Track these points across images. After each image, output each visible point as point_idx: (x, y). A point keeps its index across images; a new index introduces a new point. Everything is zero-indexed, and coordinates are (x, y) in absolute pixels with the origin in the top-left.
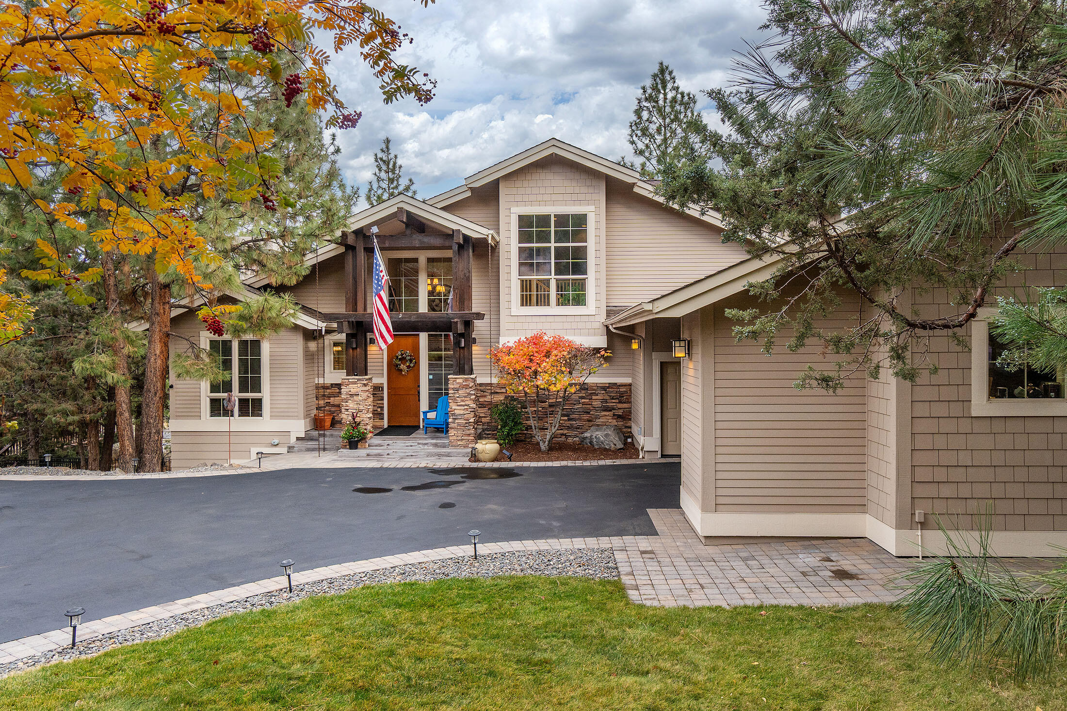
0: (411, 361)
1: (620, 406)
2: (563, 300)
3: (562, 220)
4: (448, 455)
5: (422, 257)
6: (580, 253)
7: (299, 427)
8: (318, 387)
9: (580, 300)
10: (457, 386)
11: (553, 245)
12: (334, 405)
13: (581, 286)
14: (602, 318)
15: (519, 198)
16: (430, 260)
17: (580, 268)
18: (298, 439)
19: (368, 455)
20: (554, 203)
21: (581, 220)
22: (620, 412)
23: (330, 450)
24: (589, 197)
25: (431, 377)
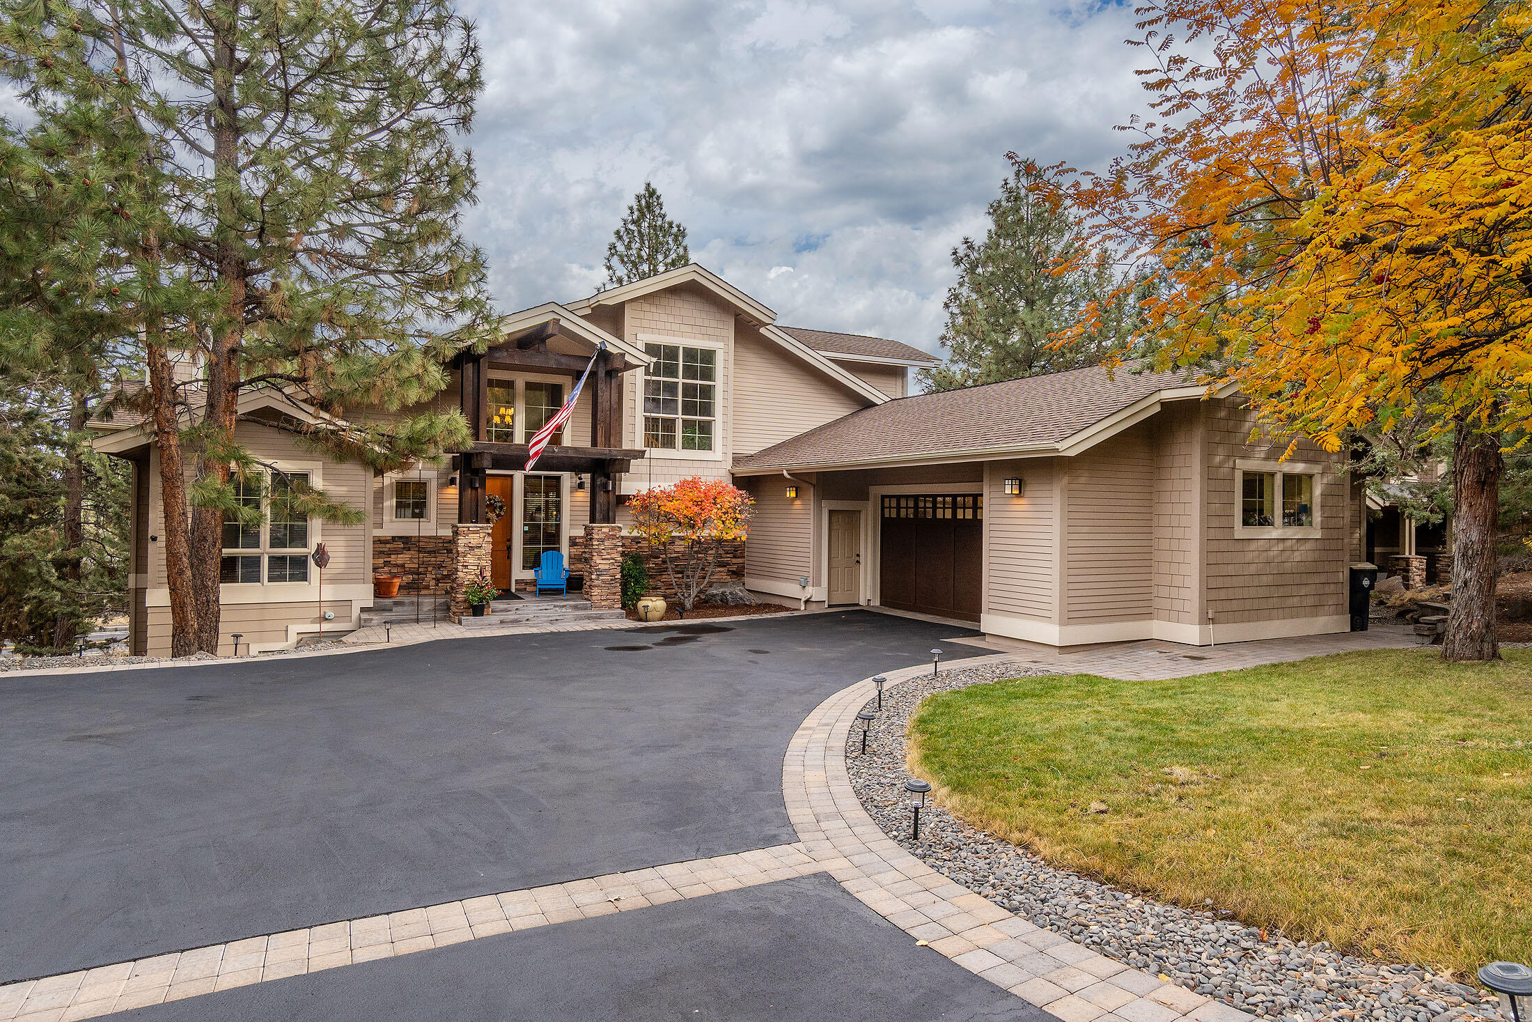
0: (501, 508)
1: (734, 561)
2: (689, 444)
3: (690, 353)
4: (600, 617)
5: (520, 380)
6: (707, 392)
7: (363, 595)
8: (378, 541)
9: (706, 445)
10: (602, 536)
11: (680, 380)
12: (397, 565)
13: (706, 428)
14: (729, 464)
15: (645, 323)
16: (530, 386)
17: (707, 409)
18: (363, 610)
19: (502, 622)
20: (683, 334)
21: (708, 356)
22: (734, 568)
23: (425, 620)
24: (717, 332)
25: (526, 528)
